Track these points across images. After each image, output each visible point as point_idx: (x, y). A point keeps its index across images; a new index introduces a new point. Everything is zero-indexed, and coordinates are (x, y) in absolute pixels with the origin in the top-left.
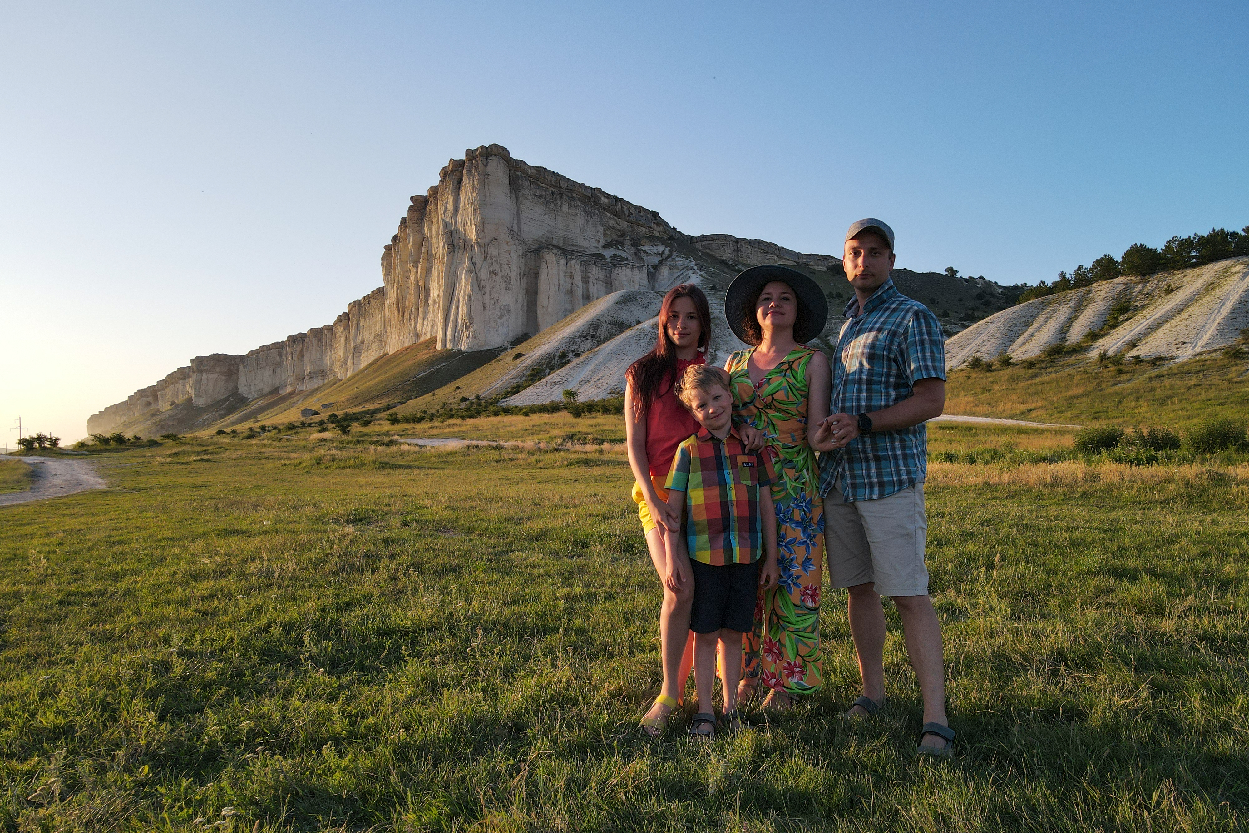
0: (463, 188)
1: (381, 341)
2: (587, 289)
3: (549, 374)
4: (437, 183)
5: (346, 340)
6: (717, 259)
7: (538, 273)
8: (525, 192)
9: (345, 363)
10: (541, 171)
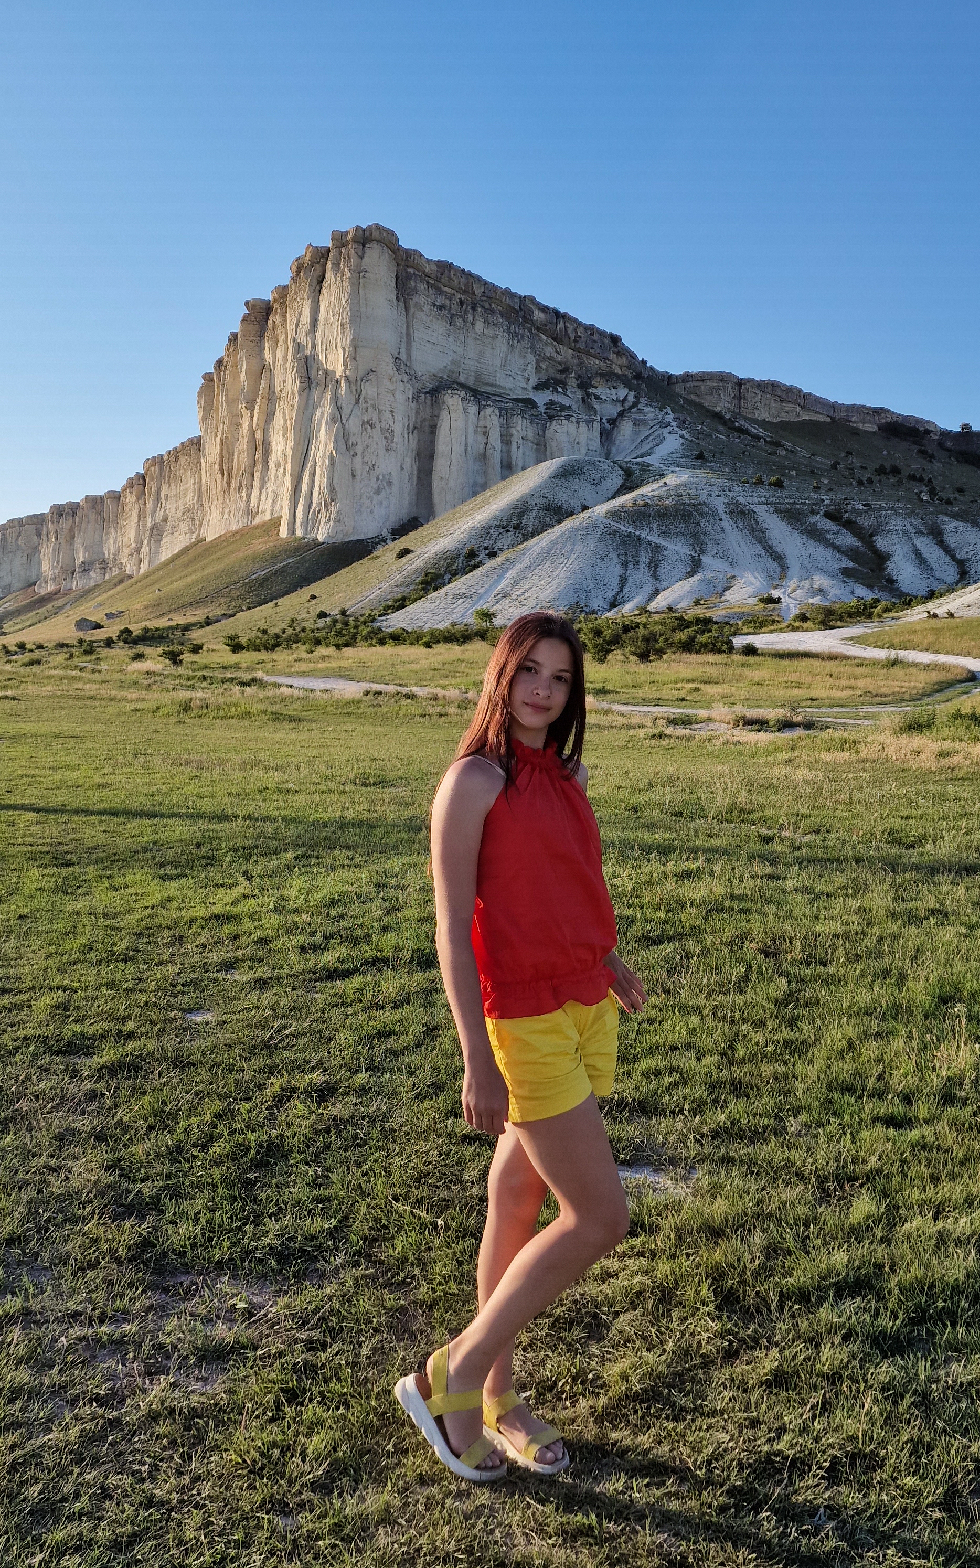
0: (324, 291)
1: (193, 519)
2: (509, 452)
3: (450, 581)
4: (286, 281)
5: (139, 516)
6: (708, 411)
7: (435, 426)
8: (420, 299)
9: (138, 551)
10: (445, 267)
